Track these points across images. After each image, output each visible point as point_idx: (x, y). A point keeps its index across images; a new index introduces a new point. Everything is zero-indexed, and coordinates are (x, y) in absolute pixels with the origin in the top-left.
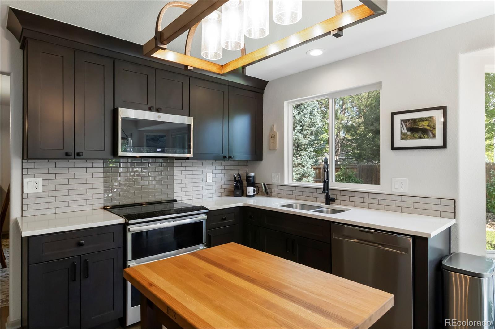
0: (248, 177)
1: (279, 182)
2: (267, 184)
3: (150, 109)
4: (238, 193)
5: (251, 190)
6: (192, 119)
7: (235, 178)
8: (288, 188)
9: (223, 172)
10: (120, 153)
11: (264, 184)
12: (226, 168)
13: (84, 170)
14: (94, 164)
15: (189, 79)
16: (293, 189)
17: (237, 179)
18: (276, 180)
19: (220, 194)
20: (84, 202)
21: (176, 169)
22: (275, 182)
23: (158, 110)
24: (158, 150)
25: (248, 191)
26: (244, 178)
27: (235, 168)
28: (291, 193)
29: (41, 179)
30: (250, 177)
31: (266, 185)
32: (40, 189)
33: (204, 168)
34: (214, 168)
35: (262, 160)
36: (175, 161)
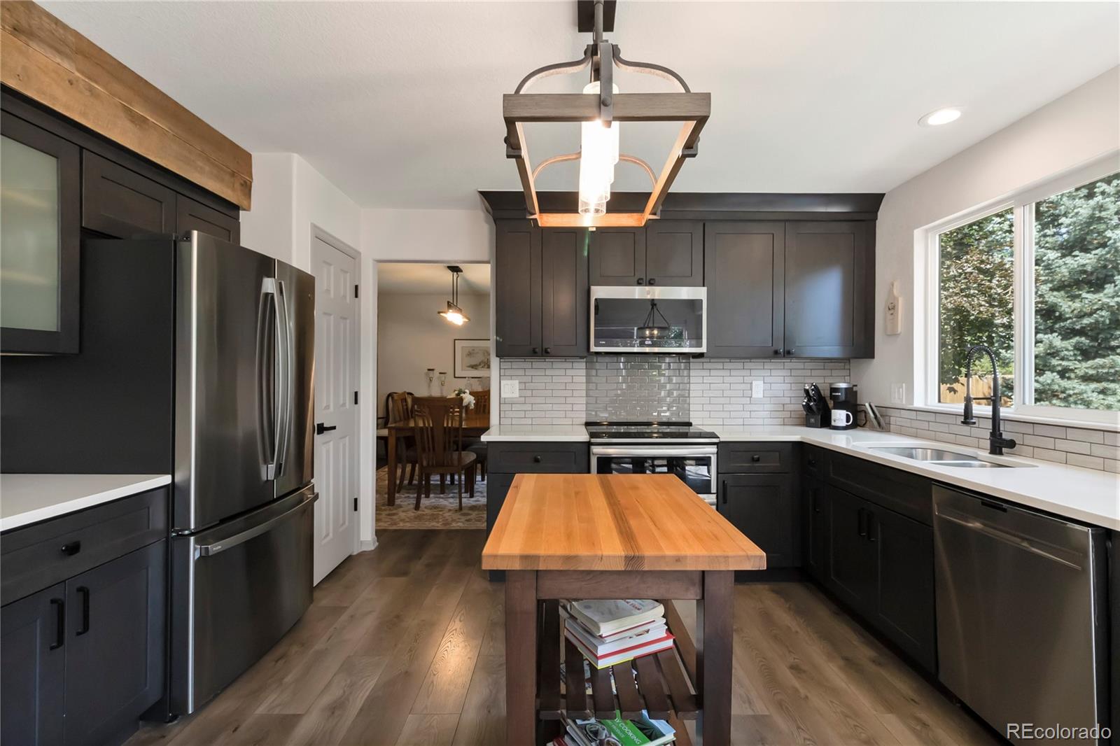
0: (834, 390)
1: (904, 402)
2: (876, 406)
3: (639, 283)
4: (812, 420)
5: (839, 416)
6: (704, 290)
7: (807, 392)
8: (921, 416)
9: (787, 380)
10: (594, 349)
11: (870, 406)
12: (794, 373)
13: (562, 372)
14: (575, 364)
15: (704, 225)
16: (931, 417)
17: (812, 393)
18: (896, 398)
19: (780, 421)
20: (562, 414)
21: (692, 373)
22: (896, 402)
23: (651, 283)
24: (646, 343)
25: (833, 417)
26: (826, 392)
27: (815, 373)
28: (925, 425)
29: (517, 381)
30: (837, 390)
31: (875, 409)
32: (517, 395)
33: (746, 373)
34: (767, 373)
35: (872, 356)
36: (691, 360)
